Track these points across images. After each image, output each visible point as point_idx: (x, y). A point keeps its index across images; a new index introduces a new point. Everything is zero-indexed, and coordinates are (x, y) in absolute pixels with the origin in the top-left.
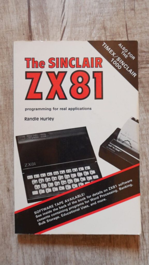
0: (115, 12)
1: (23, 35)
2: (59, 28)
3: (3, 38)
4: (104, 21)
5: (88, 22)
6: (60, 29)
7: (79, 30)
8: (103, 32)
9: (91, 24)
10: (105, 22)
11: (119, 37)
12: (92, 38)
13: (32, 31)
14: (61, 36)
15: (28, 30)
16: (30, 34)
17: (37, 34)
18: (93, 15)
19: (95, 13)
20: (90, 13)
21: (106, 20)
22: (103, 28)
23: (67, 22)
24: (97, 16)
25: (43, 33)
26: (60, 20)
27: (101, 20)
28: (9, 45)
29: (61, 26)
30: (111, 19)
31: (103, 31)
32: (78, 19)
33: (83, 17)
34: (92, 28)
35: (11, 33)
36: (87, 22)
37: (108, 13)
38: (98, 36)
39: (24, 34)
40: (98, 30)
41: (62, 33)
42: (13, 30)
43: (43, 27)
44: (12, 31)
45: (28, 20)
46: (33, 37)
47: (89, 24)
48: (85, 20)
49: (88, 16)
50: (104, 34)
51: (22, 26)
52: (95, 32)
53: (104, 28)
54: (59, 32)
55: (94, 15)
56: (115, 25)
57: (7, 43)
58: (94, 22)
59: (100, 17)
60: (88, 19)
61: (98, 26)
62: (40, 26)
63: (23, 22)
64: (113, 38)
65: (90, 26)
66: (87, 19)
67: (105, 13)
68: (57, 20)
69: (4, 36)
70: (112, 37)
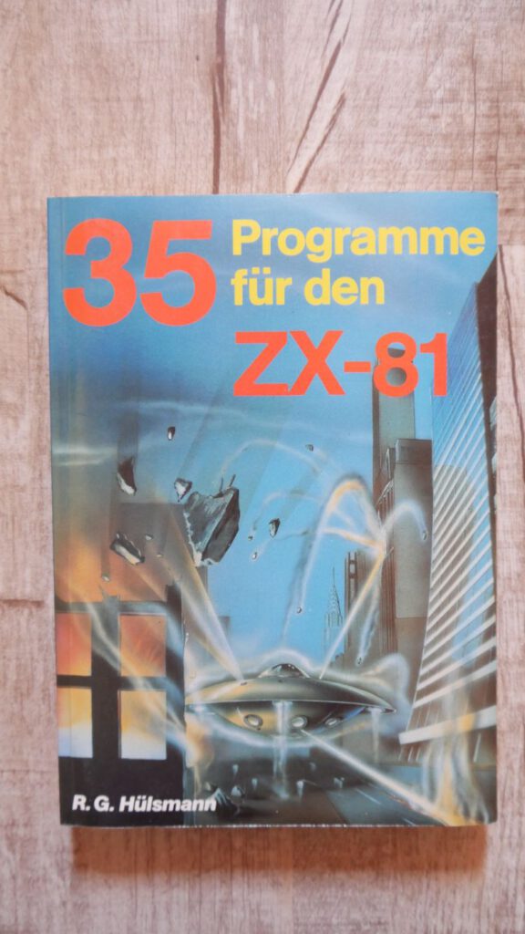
0: (517, 8)
1: (196, 61)
2: (318, 48)
3: (128, 63)
4: (474, 36)
5: (420, 36)
6: (321, 50)
7: (387, 62)
8: (467, 74)
9: (429, 42)
10: (477, 40)
11: (520, 95)
12: (428, 93)
13: (227, 49)
14: (323, 75)
15: (214, 45)
16: (219, 60)
17: (242, 61)
18: (438, 12)
19: (445, 7)
20: (428, 4)
21: (481, 34)
22: (467, 62)
23: (347, 31)
24: (451, 17)
25: (264, 60)
26: (326, 20)
27: (466, 32)
28: (144, 92)
29: (325, 40)
30: (497, 34)
31: (467, 71)
32: (386, 23)
33: (405, 15)
34: (432, 59)
35: (155, 48)
36: (417, 33)
37: (493, 9)
38: (448, 85)
39: (198, 59)
40: (452, 65)
41: (327, 63)
42: (163, 41)
43: (264, 38)
44: (158, 42)
45: (215, 8)
46: (229, 69)
47: (423, 42)
48: (409, 29)
49: (422, 15)
50: (469, 81)
51: (192, 28)
52: (438, 70)
53: (470, 62)
54: (317, 62)
55: (444, 12)
56: (510, 53)
57: (138, 84)
58: (440, 36)
59: (461, 20)
60: (420, 24)
61: (452, 52)
62: (256, 34)
63: (197, 16)
64: (501, 98)
65: (424, 50)
66: (415, 26)
67: (481, 8)
68: (315, 19)
69: (128, 58)
70: (494, 94)
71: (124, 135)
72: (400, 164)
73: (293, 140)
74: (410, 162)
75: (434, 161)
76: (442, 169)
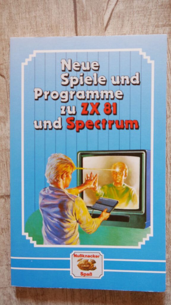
71: (38, 7)
72: (148, 7)
73: (105, 2)
74: (152, 7)
75: (162, 5)
76: (165, 8)
